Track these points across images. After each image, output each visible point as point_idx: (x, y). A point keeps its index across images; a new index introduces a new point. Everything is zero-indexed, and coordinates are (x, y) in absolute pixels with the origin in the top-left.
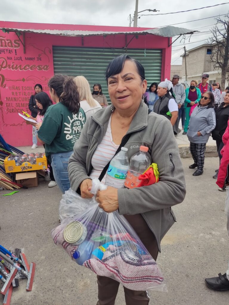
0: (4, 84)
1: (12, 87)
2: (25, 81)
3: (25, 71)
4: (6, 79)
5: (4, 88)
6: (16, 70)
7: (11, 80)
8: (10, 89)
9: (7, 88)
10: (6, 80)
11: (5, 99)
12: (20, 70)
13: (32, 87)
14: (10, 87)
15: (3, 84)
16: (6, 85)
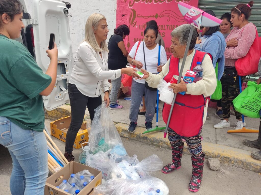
0: (135, 21)
1: (142, 26)
2: (159, 17)
3: (160, 3)
4: (137, 15)
5: (133, 27)
6: (149, 4)
7: (142, 17)
8: (140, 28)
9: (137, 26)
10: (137, 17)
11: (133, 41)
12: (155, 4)
13: (164, 25)
14: (140, 26)
15: (133, 21)
16: (136, 22)
